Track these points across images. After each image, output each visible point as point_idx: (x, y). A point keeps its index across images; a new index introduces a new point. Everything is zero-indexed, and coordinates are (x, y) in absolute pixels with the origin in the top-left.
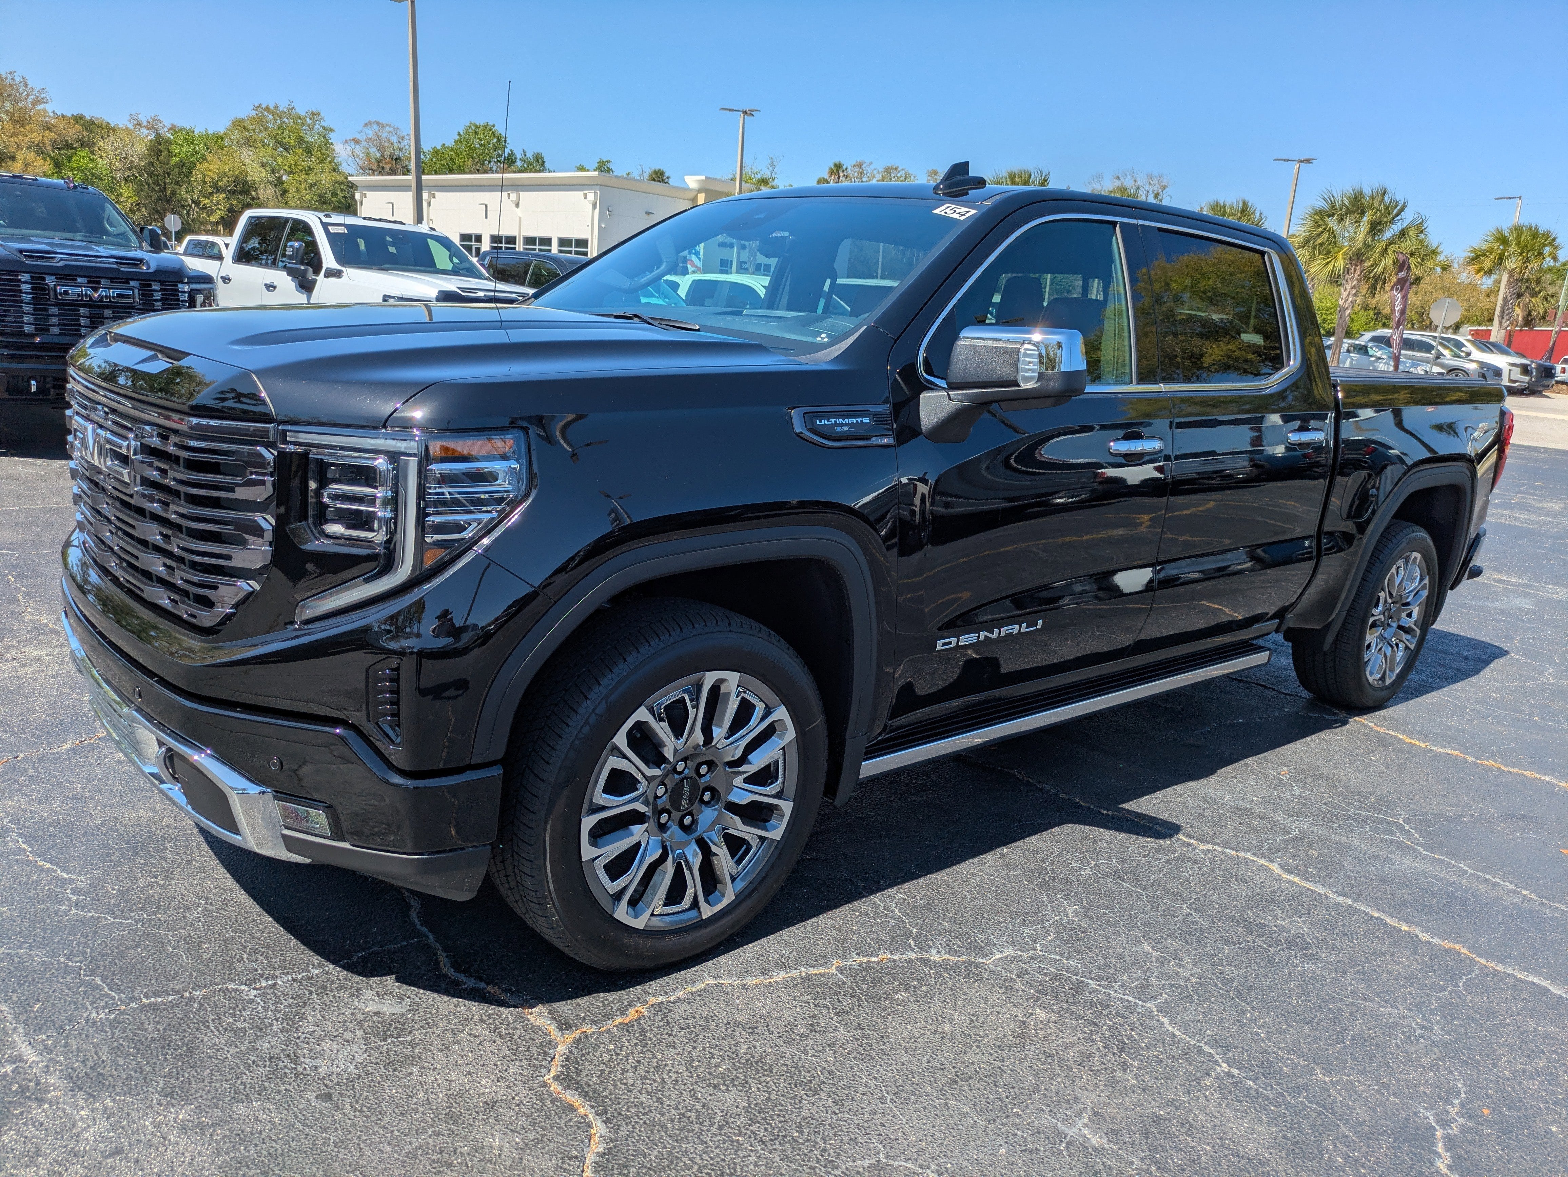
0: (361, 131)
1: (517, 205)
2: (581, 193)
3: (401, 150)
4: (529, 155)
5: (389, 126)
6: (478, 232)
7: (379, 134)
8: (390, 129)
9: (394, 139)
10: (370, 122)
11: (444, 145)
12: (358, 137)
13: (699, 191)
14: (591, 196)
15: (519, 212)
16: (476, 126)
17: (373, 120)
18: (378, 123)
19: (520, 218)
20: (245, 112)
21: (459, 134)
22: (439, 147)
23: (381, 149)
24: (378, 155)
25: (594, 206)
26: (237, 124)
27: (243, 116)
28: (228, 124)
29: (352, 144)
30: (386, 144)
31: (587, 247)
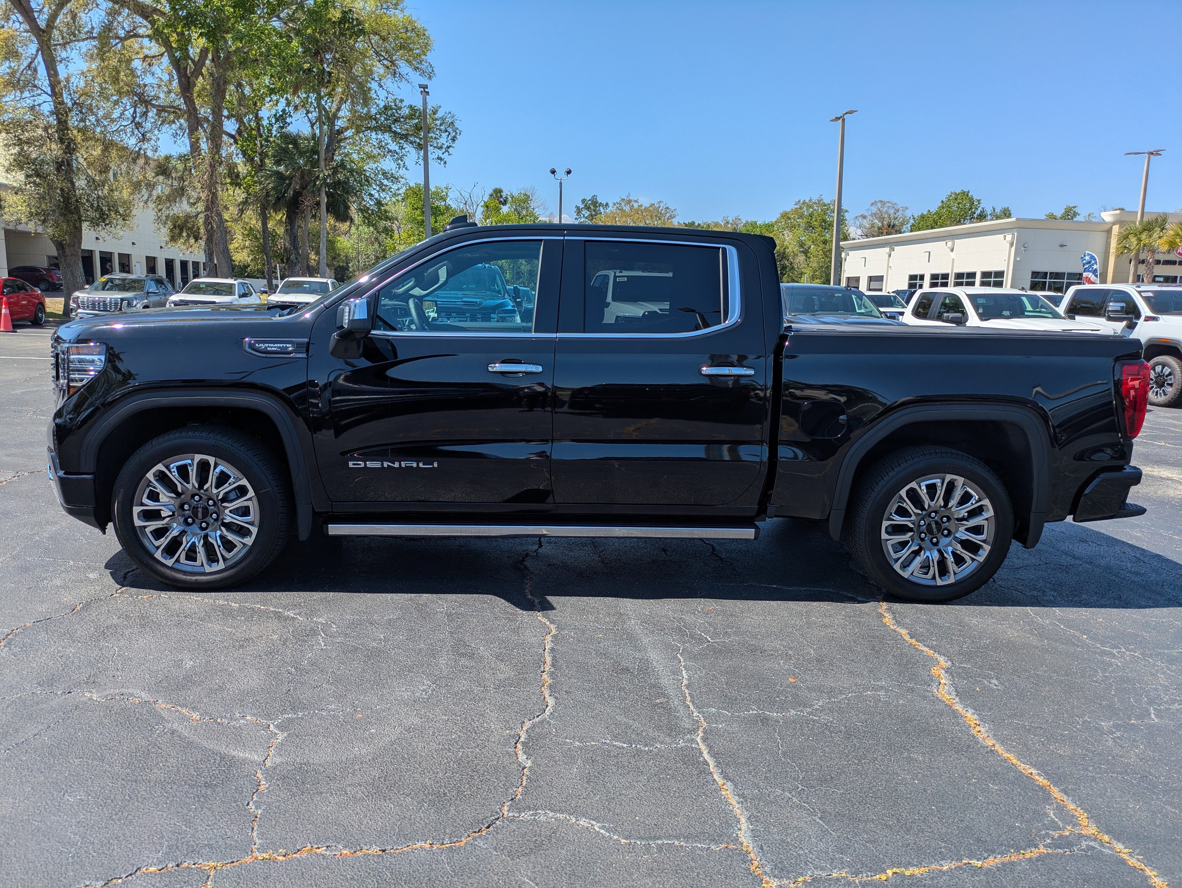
0: (868, 209)
1: (952, 250)
2: (1002, 236)
3: (895, 219)
4: (998, 211)
5: (889, 202)
6: (921, 273)
7: (881, 209)
8: (889, 205)
9: (892, 211)
10: (875, 201)
11: (929, 211)
12: (866, 213)
13: (1114, 223)
14: (1009, 237)
15: (953, 255)
16: (955, 194)
17: (878, 200)
18: (881, 201)
19: (953, 259)
20: (789, 207)
21: (942, 202)
22: (925, 213)
23: (882, 219)
24: (880, 224)
25: (1012, 245)
26: (785, 216)
27: (788, 209)
28: (778, 216)
29: (860, 219)
30: (886, 216)
31: (1003, 277)
